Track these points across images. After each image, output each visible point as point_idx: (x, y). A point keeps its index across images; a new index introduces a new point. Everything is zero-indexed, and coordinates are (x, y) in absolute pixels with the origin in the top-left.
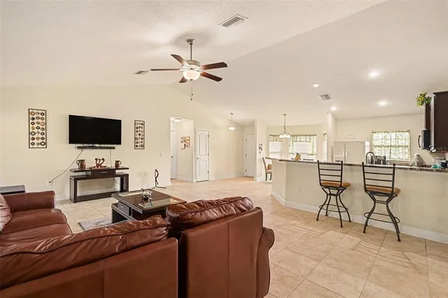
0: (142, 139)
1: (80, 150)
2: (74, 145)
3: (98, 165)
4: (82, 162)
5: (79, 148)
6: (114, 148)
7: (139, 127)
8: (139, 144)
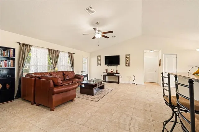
0: (129, 62)
1: (108, 67)
2: (106, 65)
3: (112, 72)
4: (107, 70)
5: (107, 66)
6: (117, 66)
7: (128, 57)
8: (128, 64)
